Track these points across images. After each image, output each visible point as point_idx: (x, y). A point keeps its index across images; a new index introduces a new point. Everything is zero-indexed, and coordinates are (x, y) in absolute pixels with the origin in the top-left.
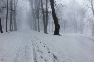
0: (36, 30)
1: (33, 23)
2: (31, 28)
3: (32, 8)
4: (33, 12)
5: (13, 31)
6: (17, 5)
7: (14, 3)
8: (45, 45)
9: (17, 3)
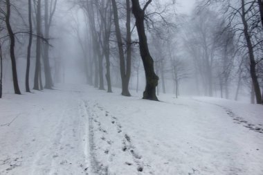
0: (102, 88)
1: (94, 69)
2: (89, 82)
3: (92, 28)
4: (95, 40)
5: (42, 89)
6: (52, 19)
7: (46, 15)
8: (114, 120)
9: (52, 15)
